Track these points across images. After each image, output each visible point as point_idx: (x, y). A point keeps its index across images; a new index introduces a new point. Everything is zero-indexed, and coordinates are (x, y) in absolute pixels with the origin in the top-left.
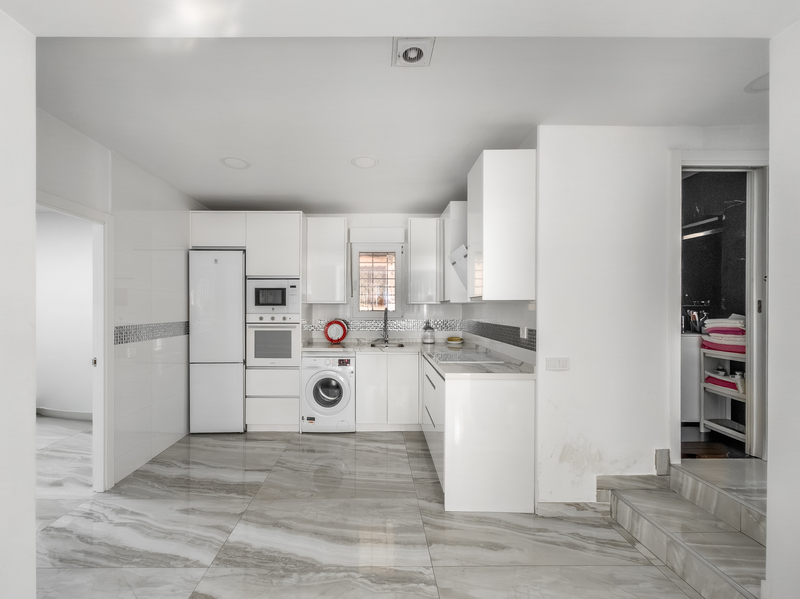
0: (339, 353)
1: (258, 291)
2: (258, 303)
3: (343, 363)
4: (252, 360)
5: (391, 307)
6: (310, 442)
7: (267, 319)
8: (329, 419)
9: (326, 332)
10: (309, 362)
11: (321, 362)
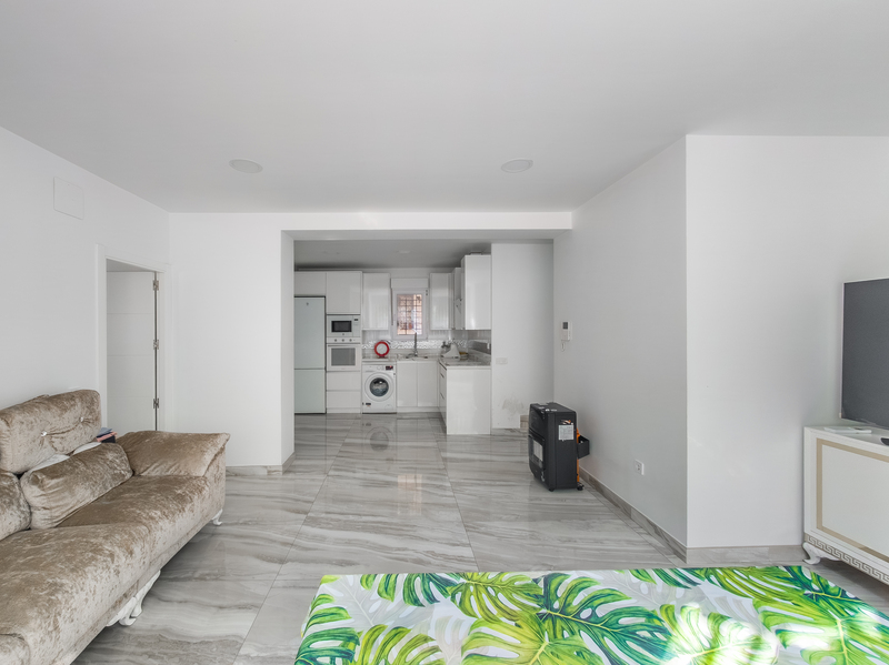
0: (385, 362)
1: (333, 323)
2: (333, 330)
3: (388, 368)
4: (330, 367)
5: (419, 333)
6: (368, 418)
7: (339, 341)
8: (379, 404)
9: (375, 349)
10: (367, 367)
11: (374, 368)
